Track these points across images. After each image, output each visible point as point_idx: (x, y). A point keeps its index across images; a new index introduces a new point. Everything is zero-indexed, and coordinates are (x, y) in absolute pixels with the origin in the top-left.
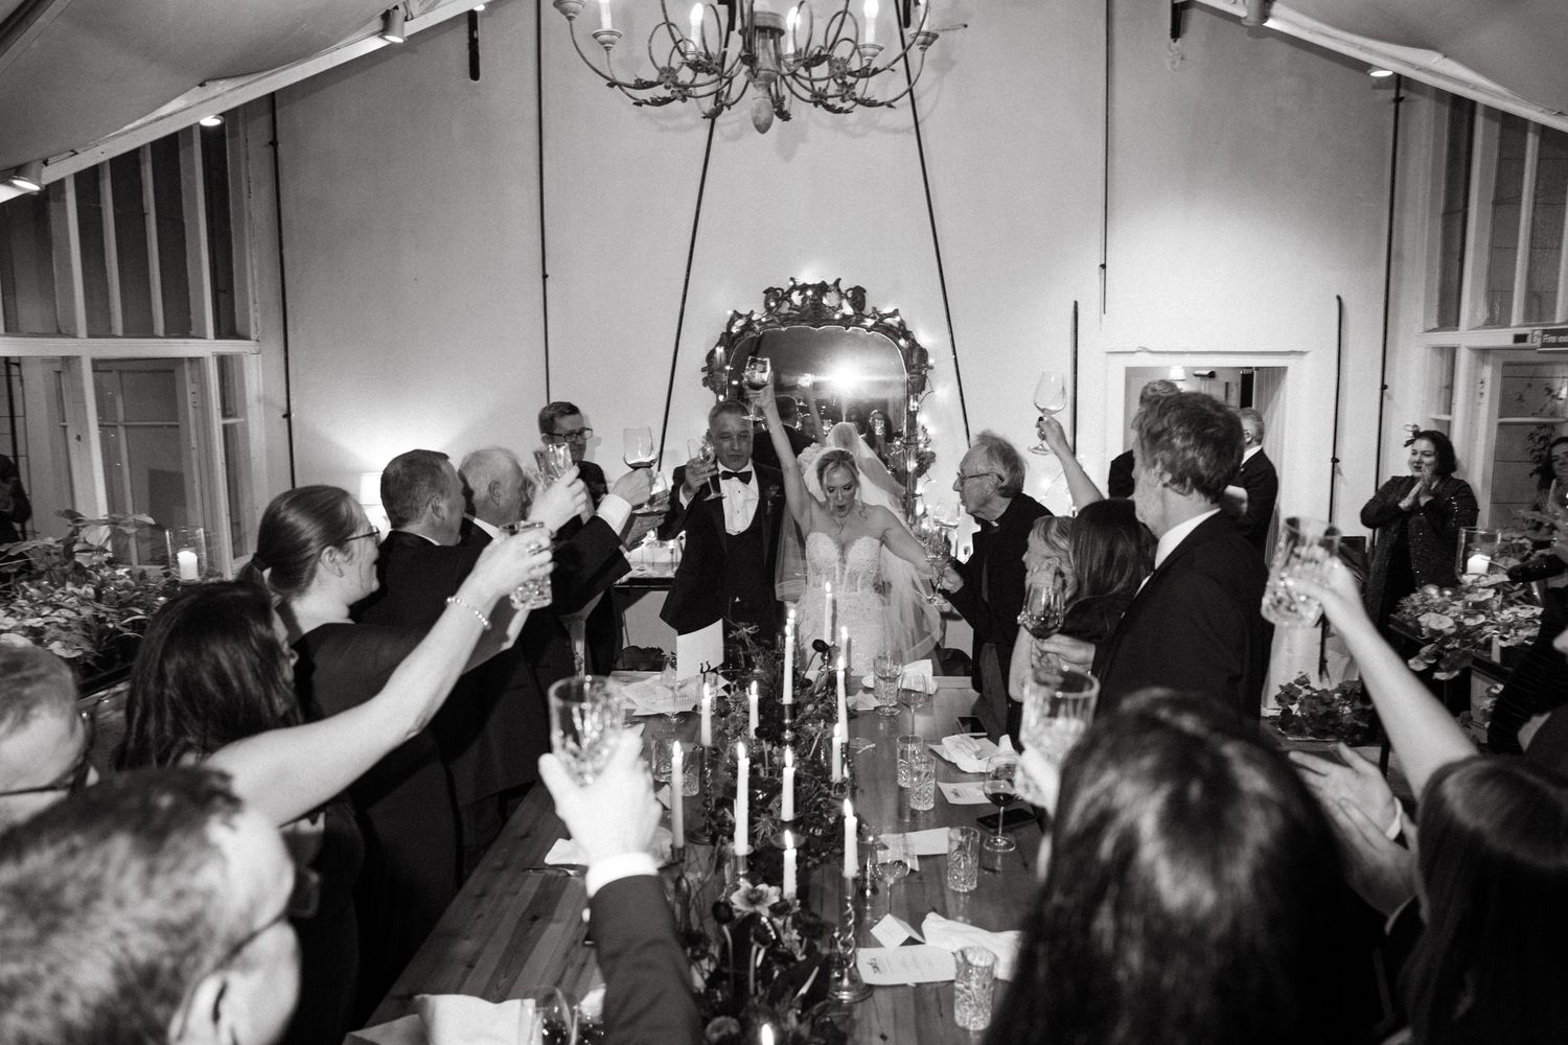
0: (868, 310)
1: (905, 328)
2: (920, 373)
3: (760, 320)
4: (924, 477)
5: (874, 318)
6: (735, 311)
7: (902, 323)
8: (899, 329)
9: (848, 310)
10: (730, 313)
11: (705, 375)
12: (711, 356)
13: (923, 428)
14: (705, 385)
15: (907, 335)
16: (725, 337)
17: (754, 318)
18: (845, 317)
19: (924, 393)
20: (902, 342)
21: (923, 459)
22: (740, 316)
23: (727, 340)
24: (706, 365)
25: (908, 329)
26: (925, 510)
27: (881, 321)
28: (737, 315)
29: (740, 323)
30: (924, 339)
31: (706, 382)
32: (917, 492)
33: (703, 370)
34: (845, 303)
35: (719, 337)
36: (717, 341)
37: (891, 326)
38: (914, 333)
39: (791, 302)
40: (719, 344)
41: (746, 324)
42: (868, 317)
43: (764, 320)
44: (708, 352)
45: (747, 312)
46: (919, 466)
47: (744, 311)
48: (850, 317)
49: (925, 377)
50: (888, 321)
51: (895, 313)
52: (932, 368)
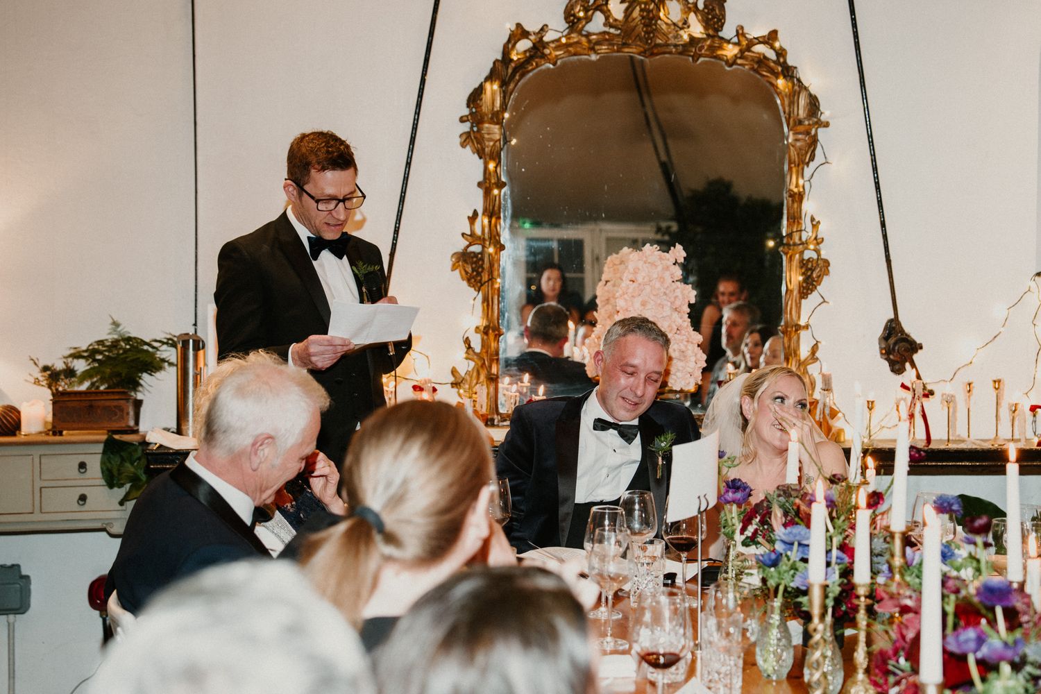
0: (728, 32)
1: (785, 62)
2: (808, 133)
3: (558, 40)
4: (814, 298)
5: (738, 44)
6: (519, 25)
7: (781, 53)
8: (777, 62)
9: (697, 29)
10: (510, 26)
11: (466, 127)
12: (475, 97)
13: (812, 219)
14: (463, 145)
15: (788, 72)
16: (499, 66)
17: (548, 38)
18: (693, 41)
19: (813, 165)
20: (781, 82)
21: (812, 270)
22: (525, 34)
23: (504, 71)
24: (466, 112)
25: (790, 62)
26: (814, 349)
27: (748, 48)
28: (520, 33)
29: (524, 45)
30: (812, 79)
31: (467, 139)
32: (802, 322)
33: (462, 120)
34: (693, 18)
35: (491, 65)
36: (486, 72)
37: (765, 57)
38: (799, 69)
39: (607, 15)
40: (490, 78)
41: (535, 47)
42: (728, 42)
43: (564, 40)
44: (470, 90)
45: (536, 28)
46: (805, 281)
47: (532, 26)
48: (699, 40)
49: (814, 141)
50: (760, 49)
51: (773, 35)
52: (827, 125)
